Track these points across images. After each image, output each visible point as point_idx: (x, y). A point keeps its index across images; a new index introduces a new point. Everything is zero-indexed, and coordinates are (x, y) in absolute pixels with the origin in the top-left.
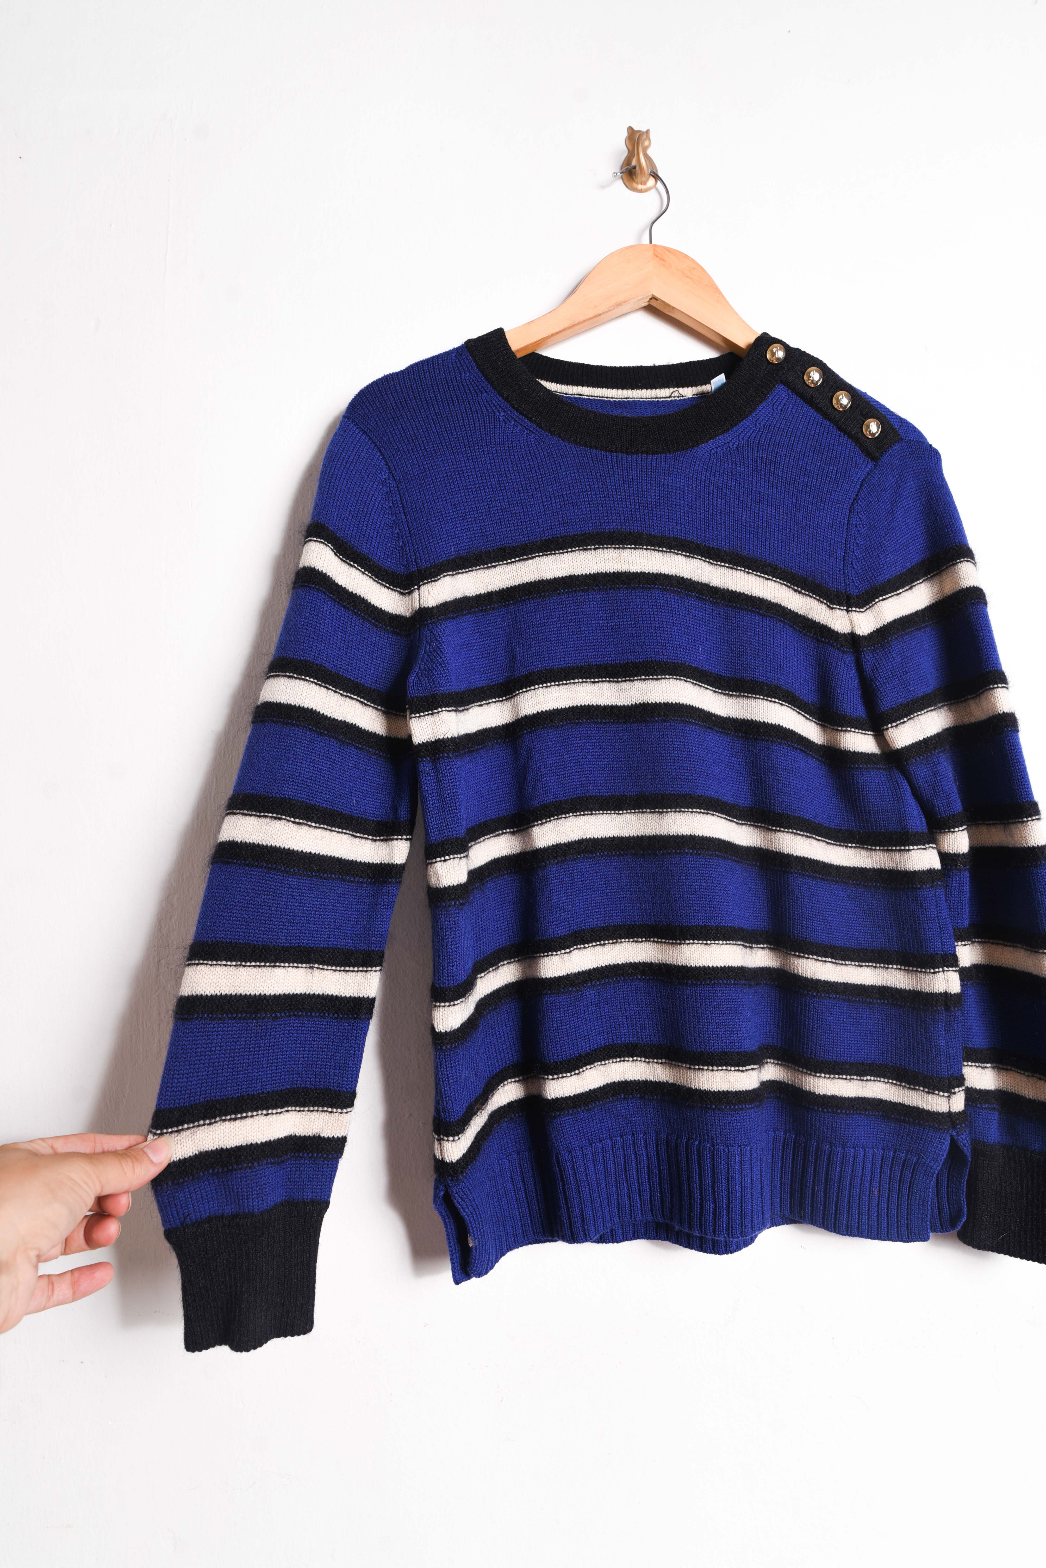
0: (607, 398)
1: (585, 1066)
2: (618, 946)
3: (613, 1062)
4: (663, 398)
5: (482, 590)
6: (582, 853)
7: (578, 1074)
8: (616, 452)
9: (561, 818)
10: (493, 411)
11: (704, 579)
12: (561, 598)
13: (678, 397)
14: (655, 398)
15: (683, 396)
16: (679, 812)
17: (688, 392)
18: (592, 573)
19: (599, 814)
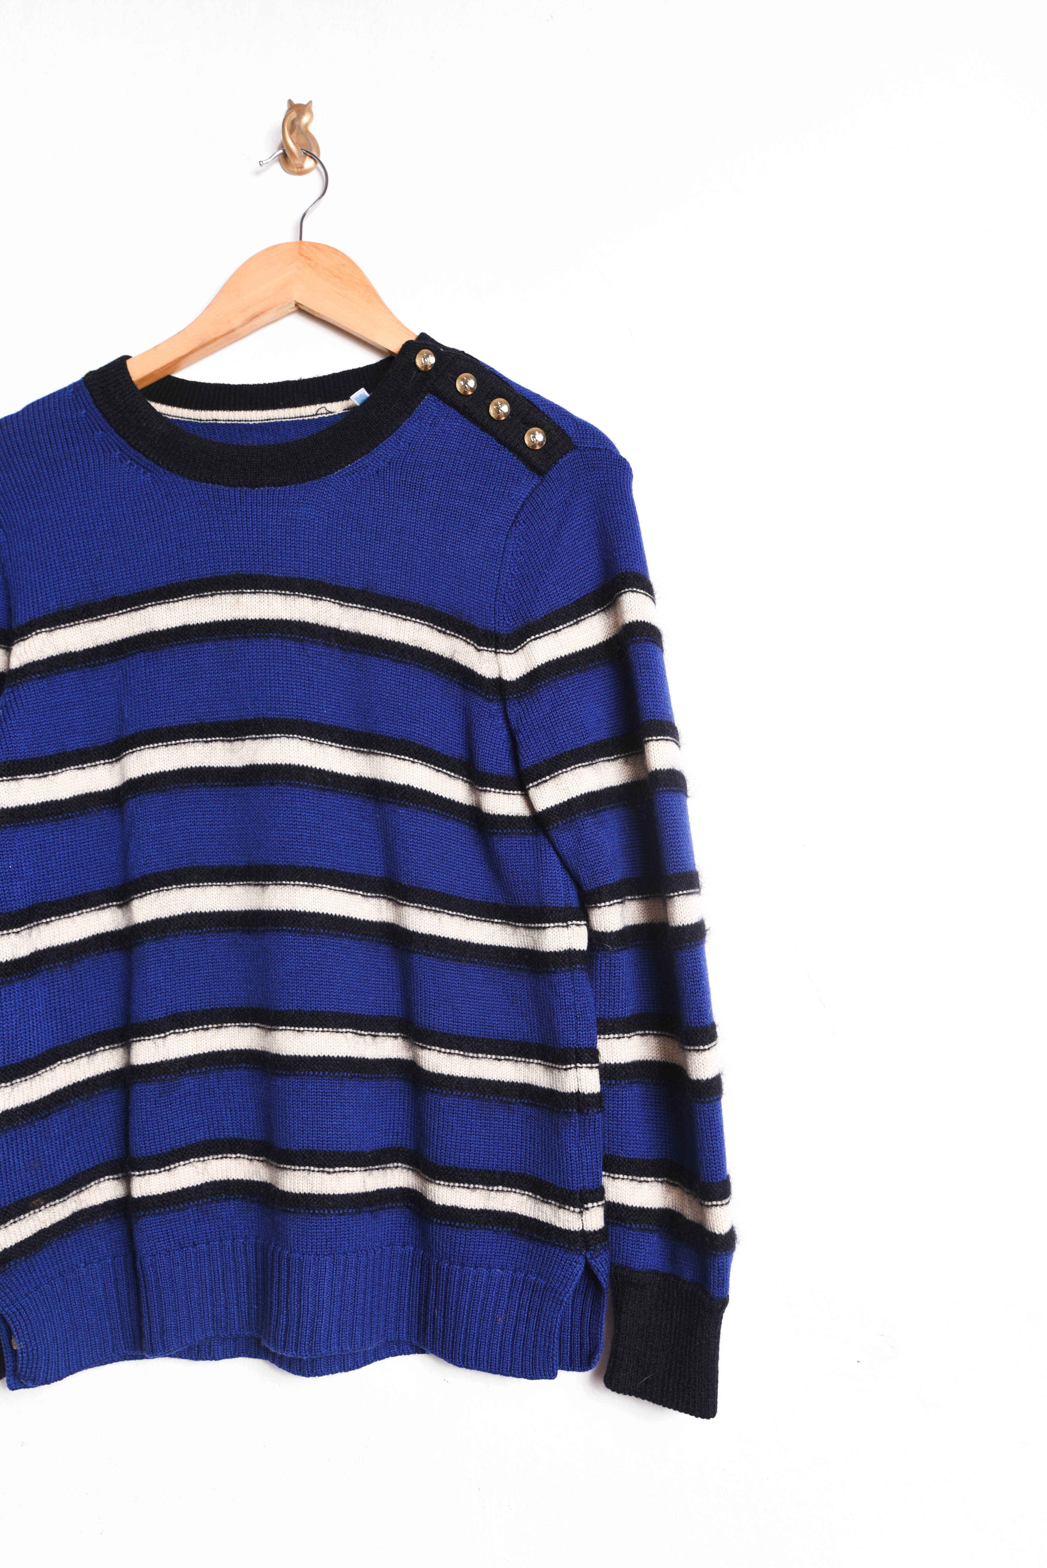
0: (246, 421)
1: (179, 1162)
2: (223, 1030)
3: (213, 1159)
4: (308, 416)
5: (90, 644)
6: (186, 928)
7: (169, 1170)
8: (240, 486)
9: (163, 890)
10: (109, 450)
11: (333, 623)
12: (173, 651)
13: (326, 414)
14: (300, 417)
15: (331, 413)
16: (280, 884)
17: (337, 408)
18: (208, 622)
19: (207, 886)
